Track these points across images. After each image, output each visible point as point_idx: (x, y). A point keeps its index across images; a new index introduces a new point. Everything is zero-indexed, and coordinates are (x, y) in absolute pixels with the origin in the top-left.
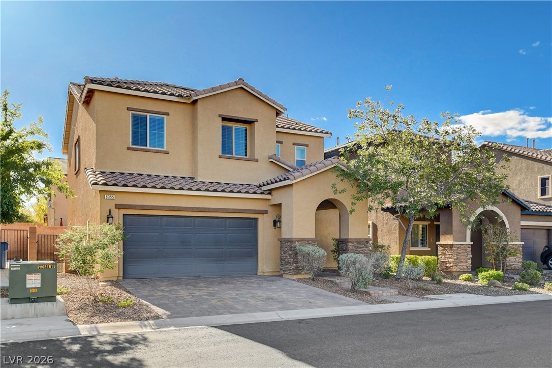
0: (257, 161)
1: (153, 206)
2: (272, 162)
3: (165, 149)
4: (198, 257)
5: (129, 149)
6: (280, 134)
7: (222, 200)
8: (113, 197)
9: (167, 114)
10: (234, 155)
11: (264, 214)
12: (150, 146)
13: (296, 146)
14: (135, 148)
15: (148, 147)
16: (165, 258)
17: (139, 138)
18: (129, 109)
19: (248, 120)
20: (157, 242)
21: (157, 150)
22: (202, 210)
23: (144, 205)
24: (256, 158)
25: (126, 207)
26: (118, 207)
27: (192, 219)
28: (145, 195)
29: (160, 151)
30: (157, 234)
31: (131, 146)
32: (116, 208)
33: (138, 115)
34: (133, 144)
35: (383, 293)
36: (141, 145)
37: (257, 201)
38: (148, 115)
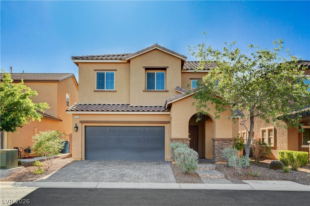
0: (168, 91)
1: (99, 121)
2: (177, 91)
3: (114, 90)
4: (127, 149)
5: (95, 91)
6: (183, 74)
7: (140, 116)
8: (78, 117)
9: (116, 70)
10: (156, 90)
11: (167, 123)
12: (106, 89)
13: (192, 80)
14: (98, 90)
15: (105, 89)
16: (108, 149)
17: (101, 85)
18: (95, 70)
19: (161, 67)
20: (104, 141)
21: (109, 91)
22: (127, 122)
23: (94, 121)
24: (167, 90)
25: (85, 122)
26: (82, 122)
27: (124, 128)
28: (95, 115)
29: (111, 91)
30: (104, 136)
31: (96, 90)
32: (80, 123)
33: (100, 73)
34: (97, 88)
35: (210, 176)
36: (101, 89)
37: (162, 116)
38: (105, 72)
